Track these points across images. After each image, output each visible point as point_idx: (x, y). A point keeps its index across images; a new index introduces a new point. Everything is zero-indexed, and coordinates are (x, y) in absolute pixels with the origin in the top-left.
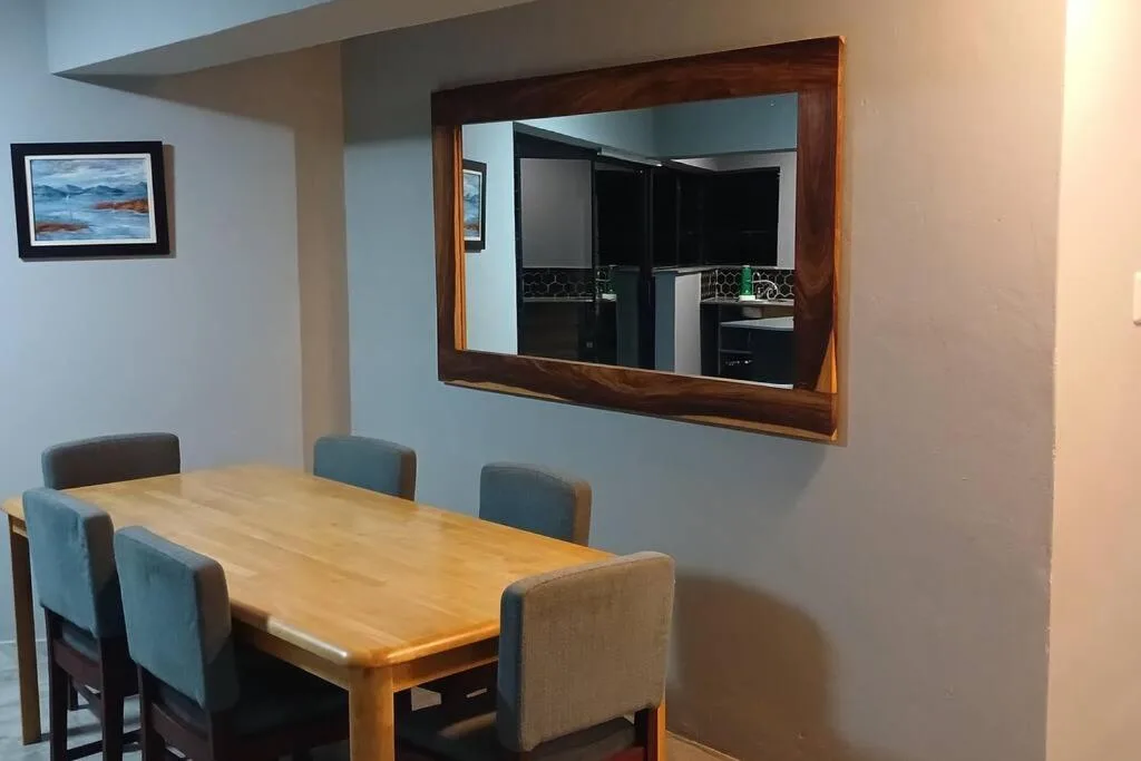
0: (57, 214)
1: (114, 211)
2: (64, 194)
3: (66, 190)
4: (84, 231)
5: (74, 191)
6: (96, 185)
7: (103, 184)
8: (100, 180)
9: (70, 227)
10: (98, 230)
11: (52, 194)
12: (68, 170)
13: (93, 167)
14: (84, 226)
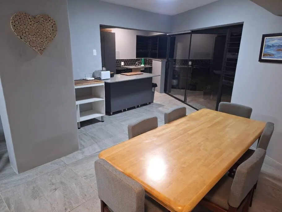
0: (269, 52)
1: (280, 51)
2: (271, 47)
3: (272, 46)
4: (273, 56)
5: (273, 46)
6: (278, 44)
7: (280, 44)
8: (280, 43)
9: (270, 55)
10: (276, 56)
11: (269, 47)
12: (273, 41)
13: (279, 39)
14: (273, 55)
